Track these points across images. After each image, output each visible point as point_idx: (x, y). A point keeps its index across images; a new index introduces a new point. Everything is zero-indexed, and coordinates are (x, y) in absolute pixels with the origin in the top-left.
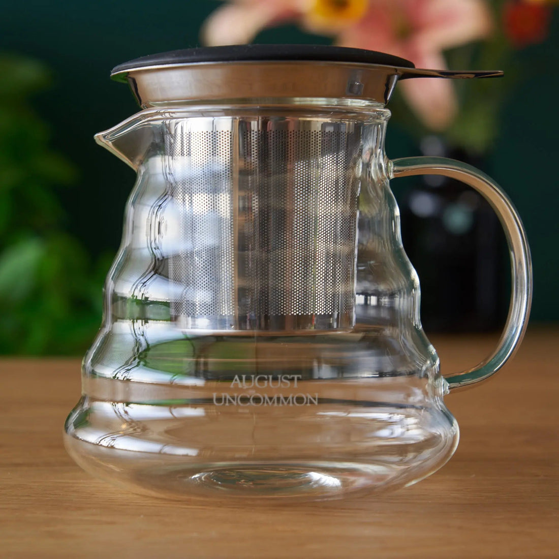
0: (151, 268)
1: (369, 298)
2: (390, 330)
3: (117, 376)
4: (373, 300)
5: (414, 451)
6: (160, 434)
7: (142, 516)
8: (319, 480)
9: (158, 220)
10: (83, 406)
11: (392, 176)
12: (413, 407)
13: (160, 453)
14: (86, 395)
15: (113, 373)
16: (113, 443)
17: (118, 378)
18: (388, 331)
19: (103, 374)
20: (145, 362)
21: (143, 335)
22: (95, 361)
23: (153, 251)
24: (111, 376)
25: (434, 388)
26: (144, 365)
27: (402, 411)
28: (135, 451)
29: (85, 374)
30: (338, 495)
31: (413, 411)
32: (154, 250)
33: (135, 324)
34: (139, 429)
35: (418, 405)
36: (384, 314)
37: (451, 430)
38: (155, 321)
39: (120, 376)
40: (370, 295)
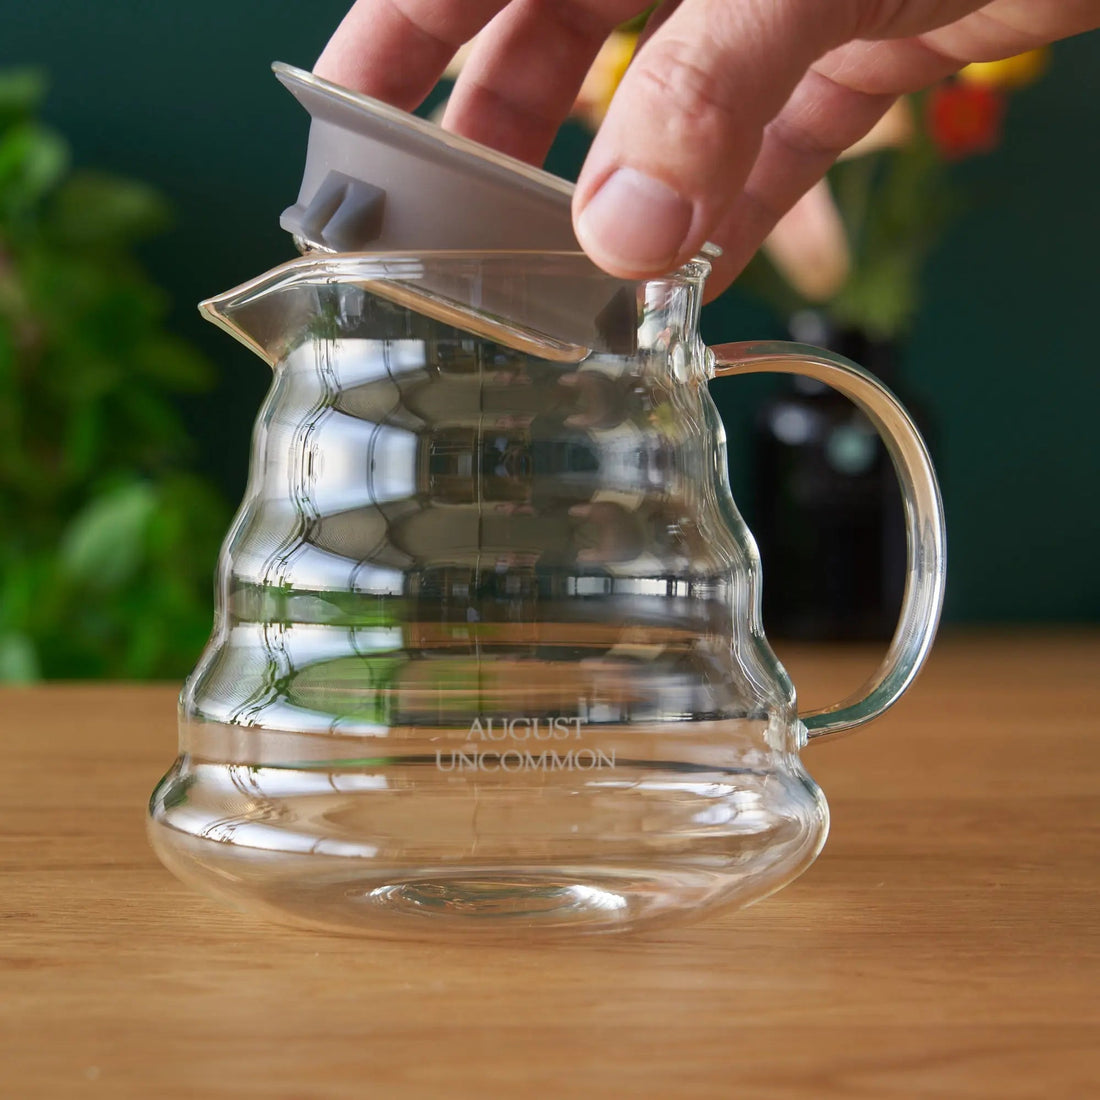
0: (296, 532)
1: (674, 584)
2: (708, 640)
3: (237, 720)
4: (681, 589)
5: (754, 848)
6: (314, 820)
7: (317, 955)
8: (589, 899)
9: (307, 451)
10: (179, 771)
11: (712, 375)
12: (749, 771)
13: (312, 853)
14: (185, 753)
15: (230, 715)
16: (230, 835)
17: (239, 723)
18: (704, 643)
19: (213, 716)
20: (288, 694)
21: (282, 650)
22: (201, 693)
23: (299, 505)
24: (228, 720)
25: (788, 741)
26: (286, 701)
27: (732, 778)
28: (271, 850)
29: (184, 715)
30: (622, 925)
31: (749, 779)
32: (301, 502)
33: (269, 630)
34: (275, 811)
35: (759, 769)
36: (701, 612)
37: (814, 813)
38: (304, 625)
39: (244, 721)
40: (676, 579)
